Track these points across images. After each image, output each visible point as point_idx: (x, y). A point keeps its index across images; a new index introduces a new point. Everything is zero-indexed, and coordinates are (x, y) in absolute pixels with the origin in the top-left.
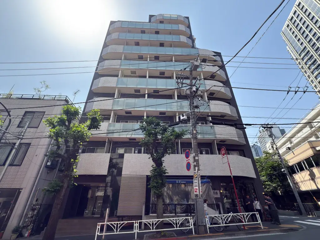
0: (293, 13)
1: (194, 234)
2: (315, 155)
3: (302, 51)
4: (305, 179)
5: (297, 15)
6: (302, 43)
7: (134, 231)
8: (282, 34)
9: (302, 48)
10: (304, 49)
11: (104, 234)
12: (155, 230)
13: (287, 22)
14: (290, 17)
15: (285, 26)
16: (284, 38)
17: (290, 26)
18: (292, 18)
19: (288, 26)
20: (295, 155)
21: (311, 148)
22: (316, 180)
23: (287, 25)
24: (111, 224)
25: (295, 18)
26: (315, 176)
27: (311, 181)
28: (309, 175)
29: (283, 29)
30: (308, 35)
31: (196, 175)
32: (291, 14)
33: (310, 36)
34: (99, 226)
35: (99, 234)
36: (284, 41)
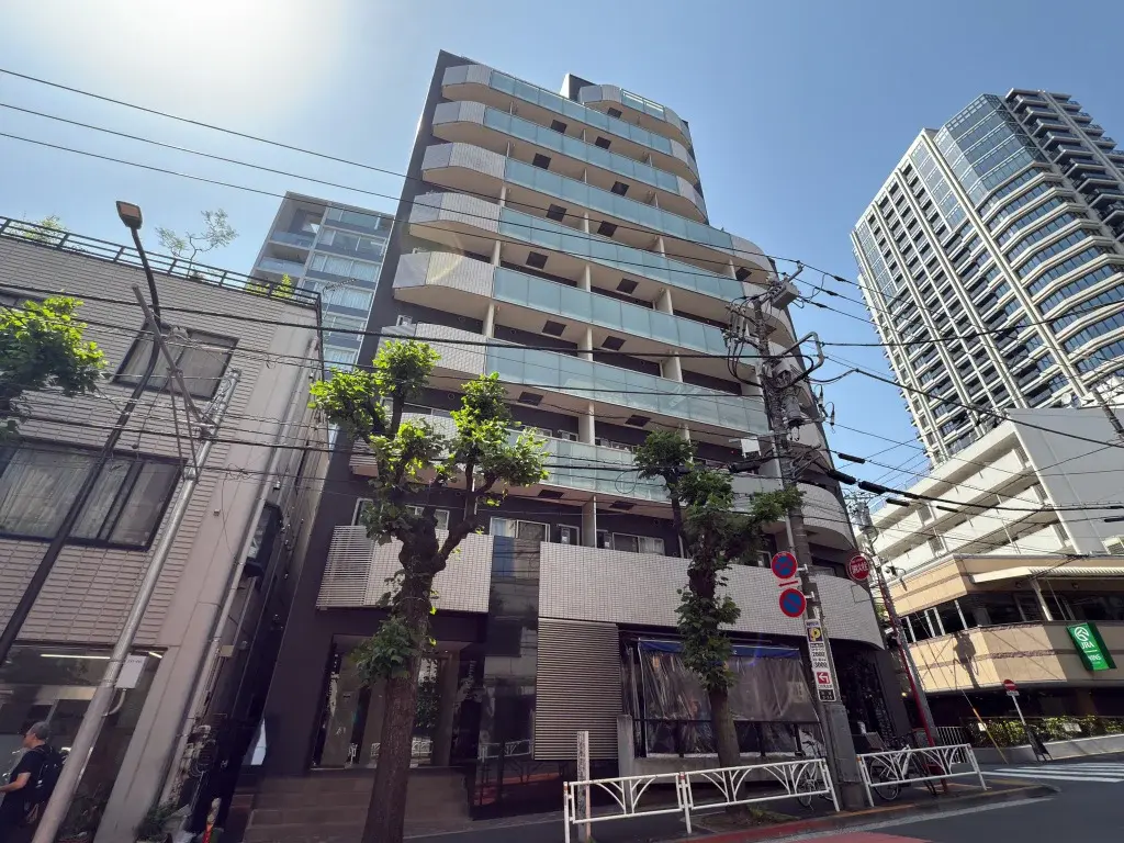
0: (890, 189)
1: (838, 809)
2: (970, 595)
3: (898, 299)
4: (940, 660)
5: (897, 196)
6: (899, 279)
7: (681, 807)
8: (852, 238)
9: (899, 291)
10: (903, 294)
11: (589, 820)
12: (739, 802)
13: (870, 207)
14: (879, 198)
15: (864, 218)
16: (857, 250)
17: (878, 223)
18: (886, 201)
19: (872, 220)
20: (909, 589)
21: (962, 574)
22: (973, 663)
23: (869, 217)
24: (608, 785)
25: (892, 203)
26: (975, 652)
27: (959, 667)
28: (955, 649)
29: (857, 226)
30: (916, 259)
31: (818, 632)
32: (884, 191)
33: (922, 264)
34: (569, 793)
35: (574, 822)
36: (856, 258)
